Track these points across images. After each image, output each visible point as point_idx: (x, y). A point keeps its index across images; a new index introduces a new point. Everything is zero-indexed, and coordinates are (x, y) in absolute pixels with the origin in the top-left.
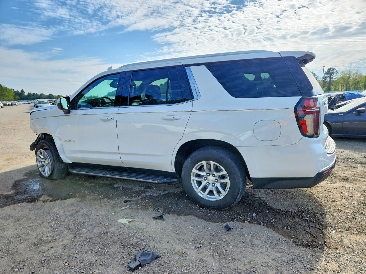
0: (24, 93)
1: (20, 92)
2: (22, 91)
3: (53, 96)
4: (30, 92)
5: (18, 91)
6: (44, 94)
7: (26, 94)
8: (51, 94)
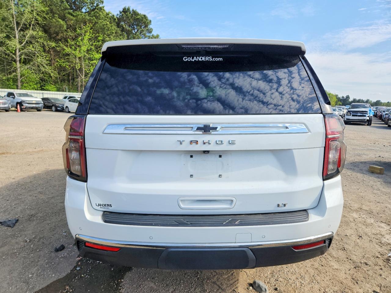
0: (349, 98)
1: (345, 97)
2: (348, 97)
3: (382, 103)
4: (355, 98)
5: (343, 97)
6: (370, 101)
7: (351, 100)
8: (379, 101)
